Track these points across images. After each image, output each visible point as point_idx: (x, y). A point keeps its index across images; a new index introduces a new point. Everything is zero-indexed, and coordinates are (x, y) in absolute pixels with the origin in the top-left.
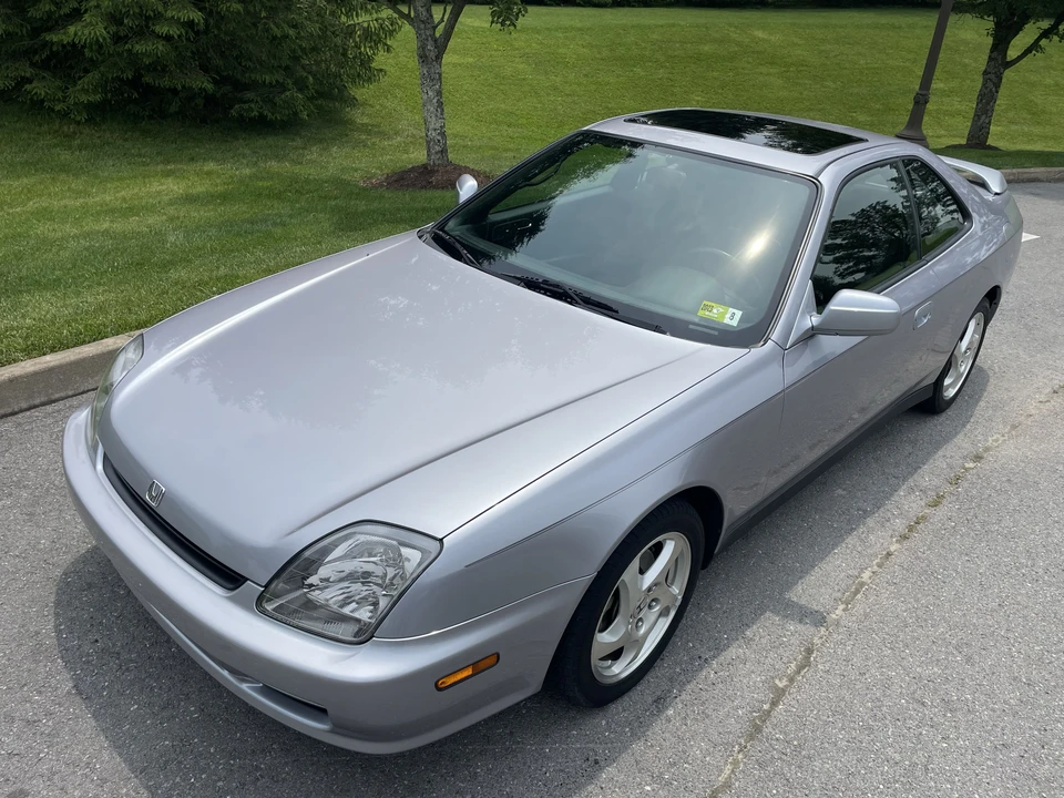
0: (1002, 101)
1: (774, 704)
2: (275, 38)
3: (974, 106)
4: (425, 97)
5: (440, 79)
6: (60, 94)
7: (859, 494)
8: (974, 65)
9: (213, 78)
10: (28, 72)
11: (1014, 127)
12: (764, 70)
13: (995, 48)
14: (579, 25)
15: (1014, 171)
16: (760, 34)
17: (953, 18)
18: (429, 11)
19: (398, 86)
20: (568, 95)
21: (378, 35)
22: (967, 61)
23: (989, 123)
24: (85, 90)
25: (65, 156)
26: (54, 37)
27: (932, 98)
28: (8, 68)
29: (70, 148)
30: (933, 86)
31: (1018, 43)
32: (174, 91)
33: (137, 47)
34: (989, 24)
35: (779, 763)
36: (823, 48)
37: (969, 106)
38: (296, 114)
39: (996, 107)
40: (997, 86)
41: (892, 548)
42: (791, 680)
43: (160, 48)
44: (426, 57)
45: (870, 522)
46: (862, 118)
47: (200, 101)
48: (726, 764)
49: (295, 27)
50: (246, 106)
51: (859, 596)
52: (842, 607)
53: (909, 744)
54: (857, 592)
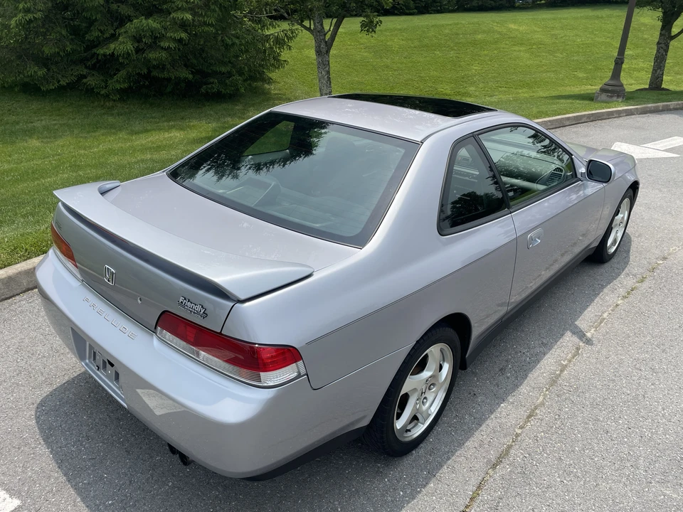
0: (669, 61)
1: (562, 371)
2: (227, 45)
3: (653, 64)
4: (320, 75)
5: (329, 64)
6: (103, 84)
7: (598, 277)
8: (651, 38)
9: (192, 71)
10: (85, 72)
11: (679, 77)
12: (516, 48)
13: (663, 28)
14: (399, 27)
15: (680, 102)
16: (512, 26)
17: (636, 11)
18: (322, 25)
19: (293, 70)
20: (395, 70)
21: (284, 40)
22: (646, 36)
23: (663, 74)
24: (118, 81)
25: (111, 119)
26: (101, 51)
27: (626, 61)
28: (72, 70)
29: (112, 115)
30: (626, 53)
31: (679, 23)
32: (169, 80)
33: (150, 55)
34: (659, 13)
35: (567, 395)
36: (552, 33)
37: (649, 64)
38: (238, 90)
39: (667, 65)
40: (666, 51)
41: (619, 302)
42: (570, 361)
43: (164, 55)
44: (321, 51)
45: (606, 290)
46: (581, 75)
47: (183, 85)
48: (540, 395)
49: (238, 38)
50: (210, 86)
51: (602, 324)
52: (593, 330)
53: (634, 387)
54: (601, 322)
